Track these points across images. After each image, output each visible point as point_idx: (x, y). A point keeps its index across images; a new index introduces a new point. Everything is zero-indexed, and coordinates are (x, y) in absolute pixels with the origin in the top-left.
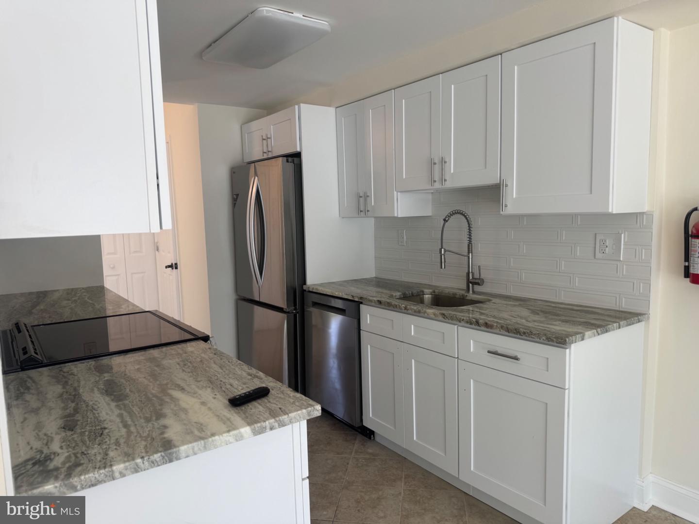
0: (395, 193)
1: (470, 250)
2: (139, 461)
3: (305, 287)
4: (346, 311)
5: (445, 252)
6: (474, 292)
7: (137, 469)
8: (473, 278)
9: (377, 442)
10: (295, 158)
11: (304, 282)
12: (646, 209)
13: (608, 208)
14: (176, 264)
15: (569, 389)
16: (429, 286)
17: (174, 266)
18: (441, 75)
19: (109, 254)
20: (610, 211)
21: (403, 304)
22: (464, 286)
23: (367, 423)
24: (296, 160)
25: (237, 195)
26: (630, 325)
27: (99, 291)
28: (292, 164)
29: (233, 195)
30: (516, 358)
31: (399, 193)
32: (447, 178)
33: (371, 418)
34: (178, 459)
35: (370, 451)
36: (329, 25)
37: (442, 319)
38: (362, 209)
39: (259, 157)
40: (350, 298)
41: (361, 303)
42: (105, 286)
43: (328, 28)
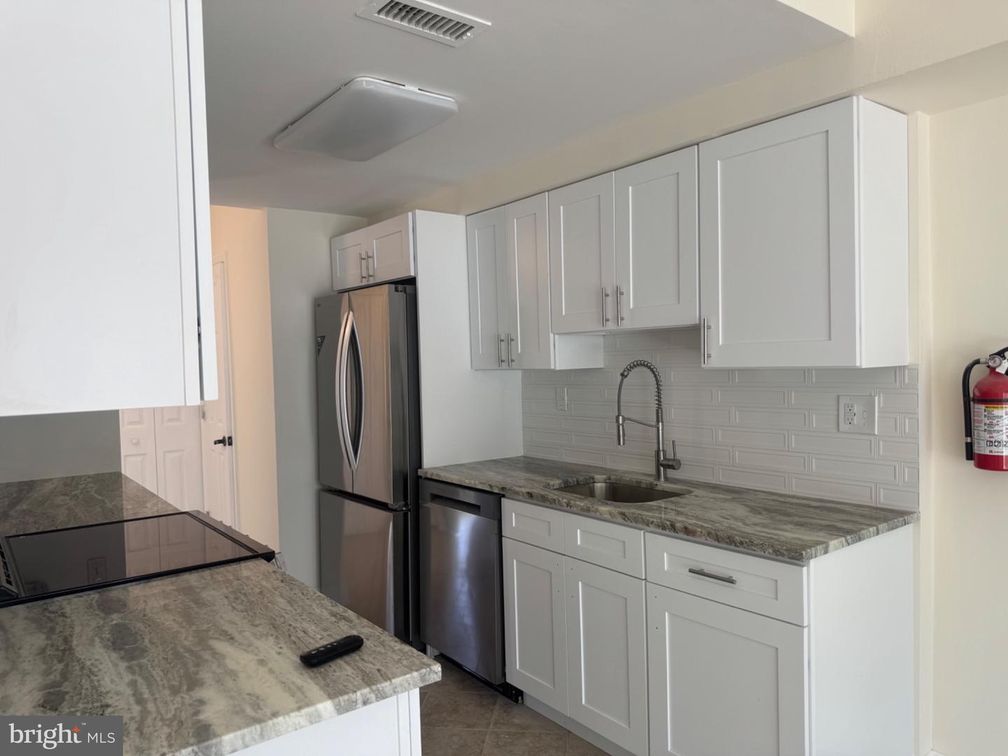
0: (552, 335)
1: (659, 418)
3: (420, 472)
4: (481, 508)
5: (624, 420)
6: (666, 479)
8: (665, 459)
9: (527, 707)
10: (407, 286)
11: (419, 463)
12: (907, 361)
13: (855, 361)
14: (230, 438)
15: (809, 626)
16: (602, 470)
17: (226, 441)
18: (613, 172)
20: (858, 364)
21: (564, 498)
22: (653, 470)
23: (512, 679)
24: (408, 288)
25: (323, 338)
26: (893, 529)
27: (113, 481)
28: (403, 293)
29: (316, 337)
30: (730, 581)
31: (557, 336)
32: (625, 314)
33: (518, 671)
35: (516, 721)
36: (456, 102)
37: (622, 521)
38: (503, 358)
39: (353, 281)
40: (488, 489)
41: (504, 496)
42: (123, 472)
43: (454, 107)
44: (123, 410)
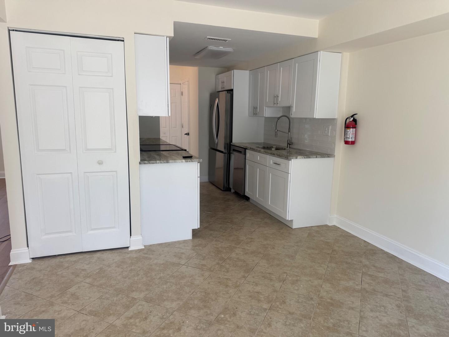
0: (265, 107)
1: (289, 131)
2: (162, 161)
3: (231, 144)
4: (242, 152)
5: (277, 131)
6: (290, 148)
7: (161, 163)
8: (290, 142)
9: (250, 202)
10: (231, 91)
11: (231, 141)
13: (314, 116)
14: (189, 133)
15: (290, 173)
16: (275, 145)
17: (188, 134)
18: (279, 63)
19: (164, 127)
20: (315, 117)
21: (262, 150)
23: (246, 194)
24: (231, 92)
25: (211, 105)
26: (323, 157)
27: (159, 139)
28: (229, 94)
29: (210, 105)
30: (279, 164)
31: (266, 108)
32: (278, 102)
34: (169, 163)
35: (246, 203)
36: (233, 49)
37: (264, 153)
38: (255, 113)
39: (220, 90)
40: (243, 147)
41: (247, 149)
42: (161, 138)
43: (233, 51)
44: (161, 117)
